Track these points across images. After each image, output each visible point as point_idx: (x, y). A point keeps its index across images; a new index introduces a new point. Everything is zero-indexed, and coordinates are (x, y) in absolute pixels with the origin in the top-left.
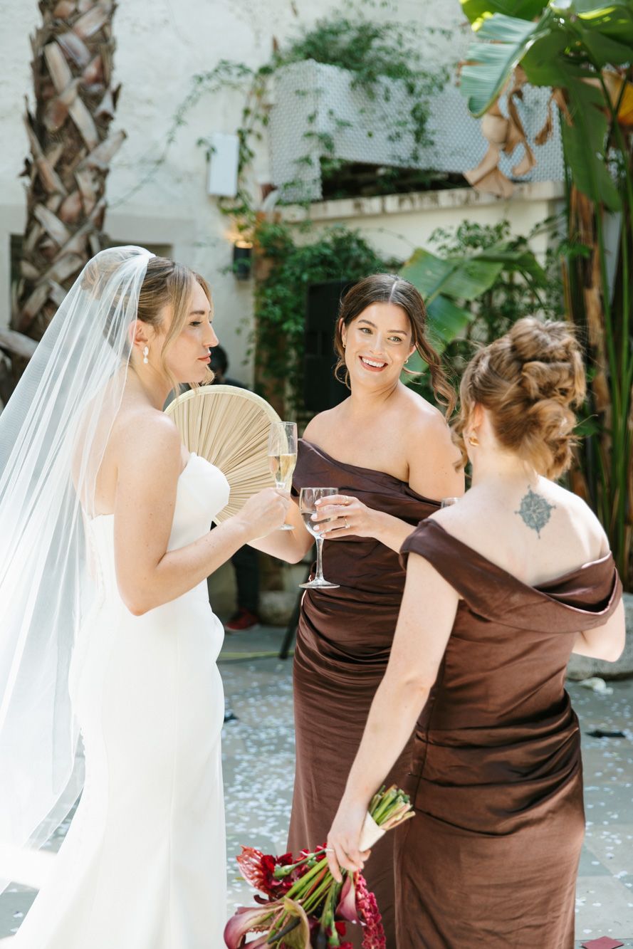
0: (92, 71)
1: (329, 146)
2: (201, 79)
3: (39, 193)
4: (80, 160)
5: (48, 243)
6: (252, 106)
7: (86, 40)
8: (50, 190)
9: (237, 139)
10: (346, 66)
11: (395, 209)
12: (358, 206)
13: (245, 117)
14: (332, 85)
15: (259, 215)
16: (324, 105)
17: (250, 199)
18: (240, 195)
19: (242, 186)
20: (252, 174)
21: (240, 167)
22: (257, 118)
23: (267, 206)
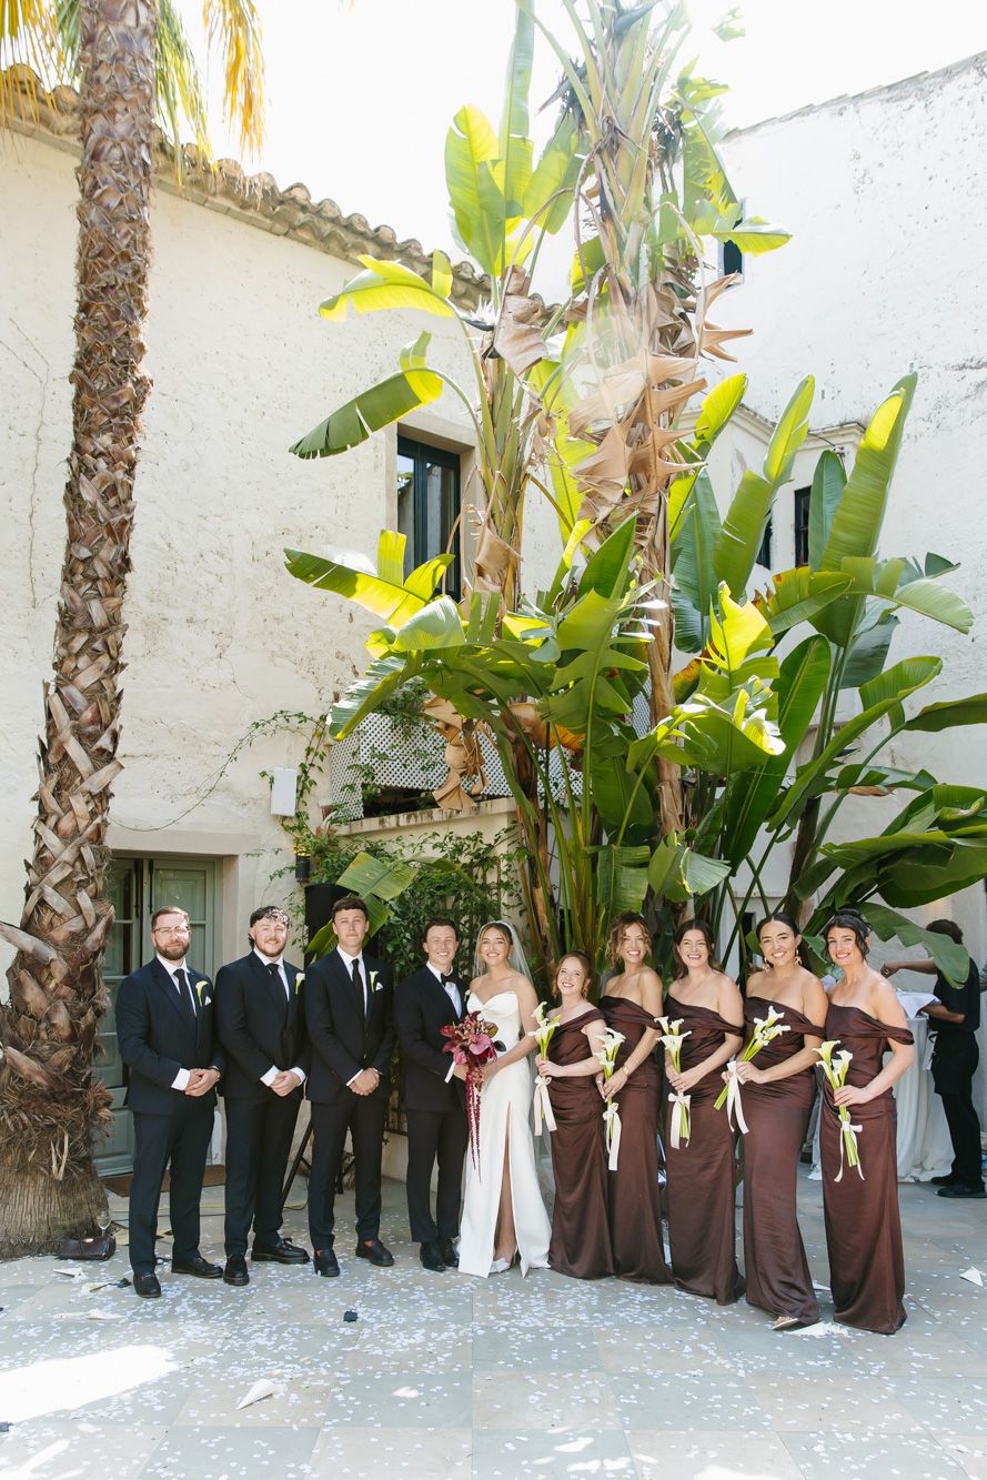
0: (88, 715)
1: (370, 773)
2: (257, 725)
3: (43, 815)
4: (76, 786)
5: (46, 854)
6: (314, 745)
7: (83, 691)
8: (49, 811)
9: (297, 771)
10: (387, 713)
11: (406, 824)
12: (382, 822)
13: (308, 754)
14: (373, 729)
15: (319, 830)
16: (365, 744)
17: (307, 818)
18: (298, 815)
19: (302, 809)
20: (313, 799)
21: (300, 793)
22: (316, 755)
23: (325, 824)
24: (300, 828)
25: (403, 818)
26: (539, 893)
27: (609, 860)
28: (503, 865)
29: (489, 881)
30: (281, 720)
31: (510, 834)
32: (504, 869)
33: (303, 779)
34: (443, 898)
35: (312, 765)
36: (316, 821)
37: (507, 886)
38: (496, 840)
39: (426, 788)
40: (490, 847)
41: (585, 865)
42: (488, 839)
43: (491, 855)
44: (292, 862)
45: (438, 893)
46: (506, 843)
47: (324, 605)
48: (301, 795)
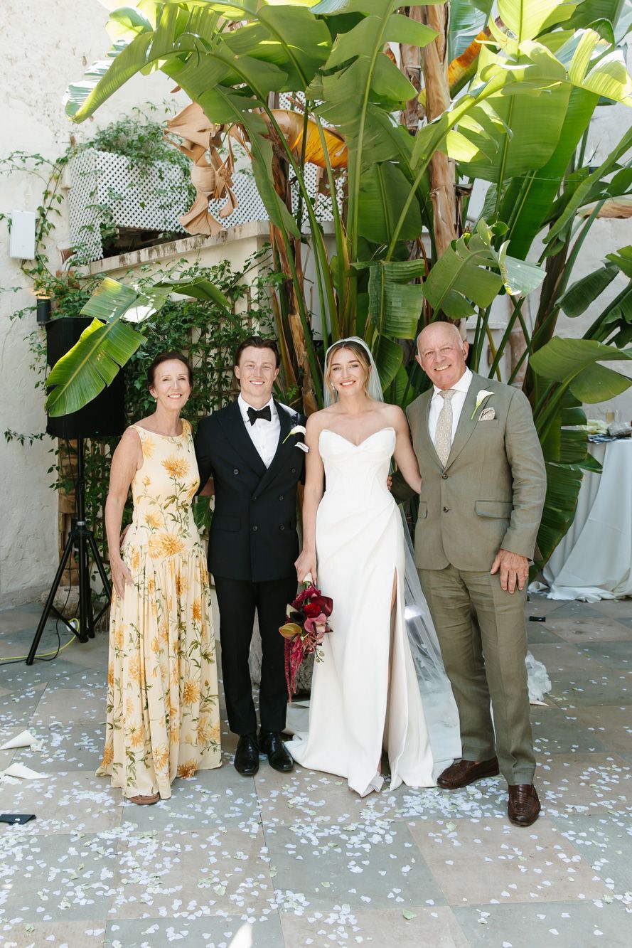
1: (108, 214)
6: (51, 189)
9: (36, 215)
10: (123, 153)
11: (147, 259)
12: (122, 260)
13: (46, 198)
14: (110, 169)
15: (59, 274)
16: (102, 184)
17: (47, 261)
18: (38, 259)
19: (41, 252)
20: (52, 243)
21: (39, 237)
22: (54, 197)
23: (65, 267)
24: (40, 271)
25: (144, 254)
26: (296, 320)
27: (378, 277)
28: (254, 292)
29: (237, 312)
30: (17, 161)
31: (260, 259)
32: (255, 298)
33: (41, 222)
34: (189, 332)
35: (50, 208)
36: (55, 265)
37: (259, 315)
38: (246, 267)
39: (163, 229)
40: (239, 275)
41: (350, 285)
42: (237, 267)
43: (240, 283)
44: (34, 304)
45: (185, 326)
46: (256, 270)
47: (57, 47)
48: (40, 238)
